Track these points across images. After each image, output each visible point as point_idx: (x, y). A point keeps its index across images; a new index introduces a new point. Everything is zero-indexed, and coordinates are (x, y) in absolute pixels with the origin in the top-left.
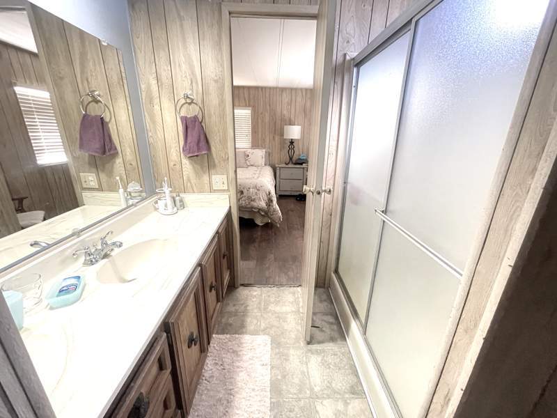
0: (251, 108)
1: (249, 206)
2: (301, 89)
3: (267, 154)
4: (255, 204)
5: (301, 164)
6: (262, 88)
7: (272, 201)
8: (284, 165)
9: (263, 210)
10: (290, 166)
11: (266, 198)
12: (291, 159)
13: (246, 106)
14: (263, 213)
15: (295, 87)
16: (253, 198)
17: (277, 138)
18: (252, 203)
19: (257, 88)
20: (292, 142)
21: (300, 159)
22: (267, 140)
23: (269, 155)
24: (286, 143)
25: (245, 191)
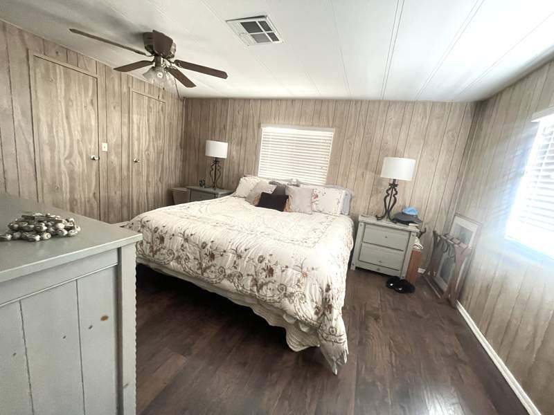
0: (334, 130)
1: (277, 305)
2: (424, 103)
3: (349, 197)
4: (290, 306)
5: (407, 223)
6: (358, 102)
7: (330, 308)
8: (374, 221)
9: (305, 323)
10: (384, 222)
11: (318, 298)
12: (388, 211)
13: (328, 126)
14: (305, 330)
15: (412, 98)
16: (290, 290)
17: (369, 176)
18: (286, 301)
19: (348, 102)
20: (394, 185)
21: (403, 213)
22: (353, 176)
23: (351, 199)
24: (381, 185)
25: (277, 271)
